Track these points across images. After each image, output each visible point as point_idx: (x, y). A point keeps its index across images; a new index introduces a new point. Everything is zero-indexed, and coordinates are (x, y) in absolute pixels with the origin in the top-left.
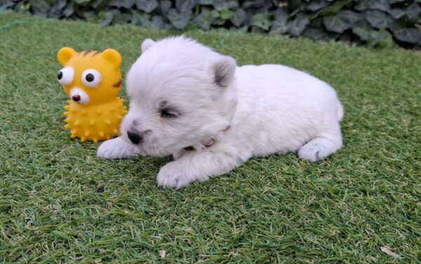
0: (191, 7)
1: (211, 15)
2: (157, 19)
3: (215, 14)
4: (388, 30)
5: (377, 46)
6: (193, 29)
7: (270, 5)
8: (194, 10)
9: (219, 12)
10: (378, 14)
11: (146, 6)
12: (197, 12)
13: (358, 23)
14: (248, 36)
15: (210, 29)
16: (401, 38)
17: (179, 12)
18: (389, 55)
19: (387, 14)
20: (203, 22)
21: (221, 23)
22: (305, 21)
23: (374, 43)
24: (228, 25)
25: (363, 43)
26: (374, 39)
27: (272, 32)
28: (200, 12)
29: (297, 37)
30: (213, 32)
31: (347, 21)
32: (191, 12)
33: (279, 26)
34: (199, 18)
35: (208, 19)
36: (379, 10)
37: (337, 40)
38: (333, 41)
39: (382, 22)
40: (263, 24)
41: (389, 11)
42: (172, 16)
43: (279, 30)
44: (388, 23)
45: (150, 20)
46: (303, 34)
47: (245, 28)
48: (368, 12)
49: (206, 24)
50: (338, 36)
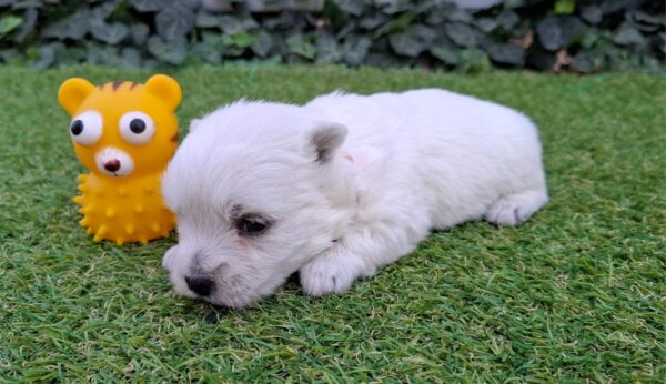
0: (184, 31)
1: (221, 42)
2: (130, 53)
3: (227, 40)
4: (480, 47)
5: (473, 71)
6: (194, 64)
7: (303, 24)
8: (189, 36)
9: (233, 37)
10: (461, 27)
11: (107, 35)
12: (194, 39)
13: (437, 42)
14: (283, 69)
15: (223, 63)
16: (499, 57)
17: (165, 41)
18: (491, 80)
19: (472, 26)
20: (209, 53)
21: (237, 53)
22: (365, 43)
23: (467, 66)
24: (249, 54)
25: (450, 68)
26: (466, 61)
27: (320, 61)
28: (200, 39)
29: (357, 67)
30: (229, 66)
31: (421, 39)
32: (184, 40)
33: (328, 52)
34: (202, 47)
35: (216, 47)
36: (460, 22)
37: (412, 67)
38: (407, 69)
39: (469, 38)
40: (304, 49)
41: (474, 23)
42: (156, 46)
43: (328, 57)
44: (477, 38)
45: (120, 54)
46: (365, 61)
47: (278, 58)
48: (448, 26)
49: (214, 56)
50: (411, 61)
